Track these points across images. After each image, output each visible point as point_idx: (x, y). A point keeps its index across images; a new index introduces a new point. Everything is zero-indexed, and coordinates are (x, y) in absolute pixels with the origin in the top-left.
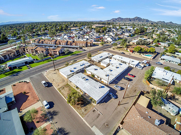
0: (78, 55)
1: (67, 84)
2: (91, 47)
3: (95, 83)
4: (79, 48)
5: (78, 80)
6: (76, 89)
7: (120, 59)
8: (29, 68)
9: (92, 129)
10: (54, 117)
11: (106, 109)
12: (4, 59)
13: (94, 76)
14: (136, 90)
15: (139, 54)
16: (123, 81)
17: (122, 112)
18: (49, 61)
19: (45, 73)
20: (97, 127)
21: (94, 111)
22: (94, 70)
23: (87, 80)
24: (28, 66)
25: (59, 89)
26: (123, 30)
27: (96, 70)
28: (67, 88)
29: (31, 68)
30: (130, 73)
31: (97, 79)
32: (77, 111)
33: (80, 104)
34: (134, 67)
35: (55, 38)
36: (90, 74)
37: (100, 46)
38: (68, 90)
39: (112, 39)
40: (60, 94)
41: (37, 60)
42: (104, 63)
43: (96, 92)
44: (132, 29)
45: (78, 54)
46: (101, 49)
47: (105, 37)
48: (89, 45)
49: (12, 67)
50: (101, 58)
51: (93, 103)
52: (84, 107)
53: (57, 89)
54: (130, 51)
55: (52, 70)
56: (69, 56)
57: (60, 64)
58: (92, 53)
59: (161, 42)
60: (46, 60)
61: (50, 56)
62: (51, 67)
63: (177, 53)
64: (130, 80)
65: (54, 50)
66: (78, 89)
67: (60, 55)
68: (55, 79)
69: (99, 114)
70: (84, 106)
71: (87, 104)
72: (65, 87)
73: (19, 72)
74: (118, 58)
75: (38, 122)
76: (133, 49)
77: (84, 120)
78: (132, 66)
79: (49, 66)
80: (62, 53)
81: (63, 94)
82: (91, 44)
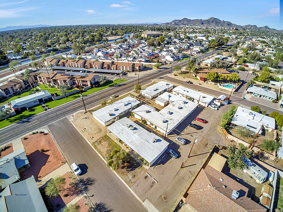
0: (120, 86)
1: (106, 136)
2: (140, 71)
3: (148, 134)
4: (121, 75)
5: (122, 130)
6: (119, 143)
7: (185, 93)
8: (46, 110)
9: (143, 204)
10: (89, 187)
11: (163, 174)
12: (5, 95)
13: (145, 122)
14: (207, 144)
15: (214, 83)
16: (189, 129)
17: (186, 179)
18: (76, 97)
19: (71, 118)
20: (150, 200)
21: (146, 177)
22: (145, 113)
23: (135, 129)
24: (44, 105)
25: (94, 144)
26: (191, 41)
27: (148, 112)
28: (106, 142)
29: (49, 109)
30: (200, 116)
31: (150, 127)
32: (121, 178)
33: (125, 166)
34: (206, 106)
35: (83, 57)
36: (139, 119)
37: (155, 70)
38: (107, 145)
39: (173, 57)
40: (96, 151)
41: (57, 95)
42: (161, 100)
43: (149, 148)
44: (205, 39)
45: (121, 84)
46: (155, 75)
47: (162, 54)
48: (138, 68)
49: (19, 108)
50: (156, 92)
51: (144, 166)
52: (132, 172)
53: (90, 145)
54: (201, 79)
55: (82, 113)
56: (107, 88)
57: (92, 102)
58: (142, 82)
59: (250, 62)
60: (70, 95)
61: (76, 89)
62: (79, 107)
63: (272, 82)
64: (199, 128)
65: (83, 79)
66: (121, 143)
67: (92, 87)
68: (87, 128)
69: (154, 183)
70: (132, 170)
71: (136, 167)
72: (102, 141)
73: (31, 115)
74: (182, 91)
75: (66, 196)
76: (206, 76)
77: (132, 192)
78: (204, 105)
79: (77, 105)
80: (96, 84)
82: (140, 67)
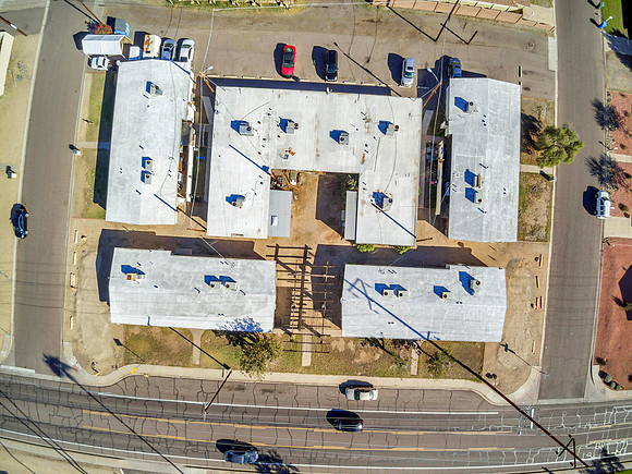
3: (460, 139)
5: (497, 201)
25: (546, 240)
43: (496, 106)
68: (529, 304)
81: (549, 207)
